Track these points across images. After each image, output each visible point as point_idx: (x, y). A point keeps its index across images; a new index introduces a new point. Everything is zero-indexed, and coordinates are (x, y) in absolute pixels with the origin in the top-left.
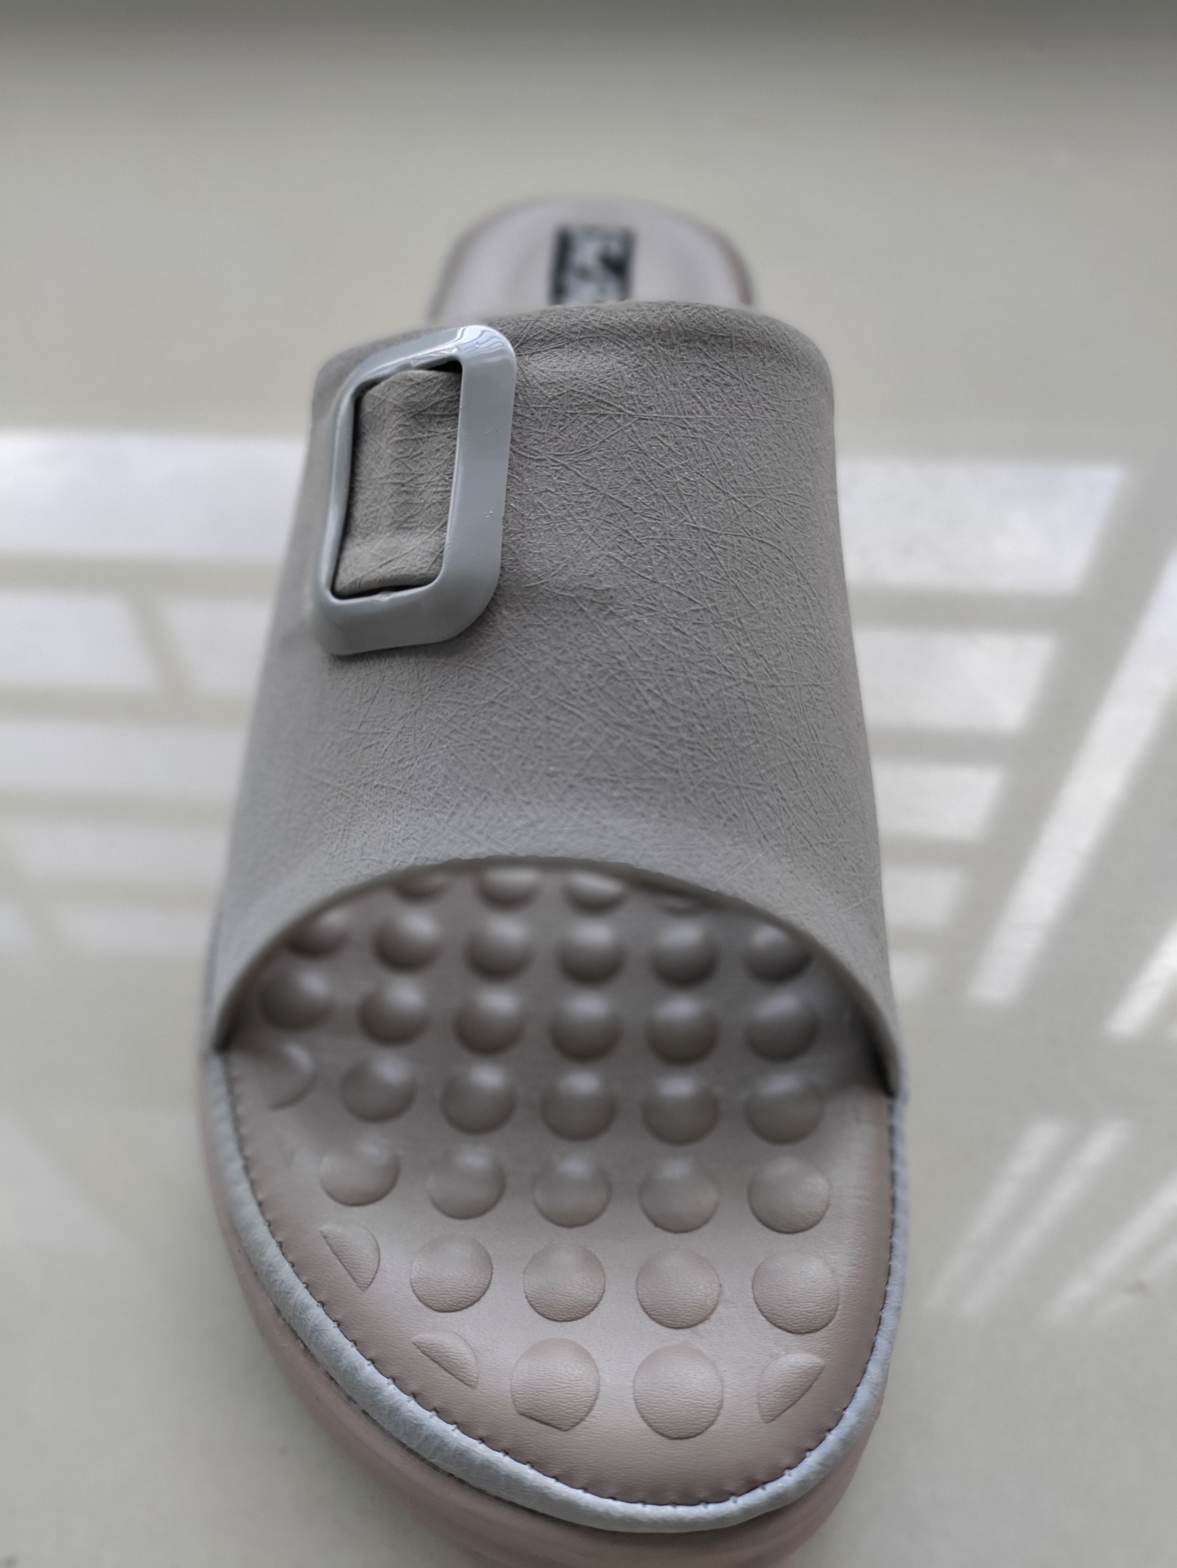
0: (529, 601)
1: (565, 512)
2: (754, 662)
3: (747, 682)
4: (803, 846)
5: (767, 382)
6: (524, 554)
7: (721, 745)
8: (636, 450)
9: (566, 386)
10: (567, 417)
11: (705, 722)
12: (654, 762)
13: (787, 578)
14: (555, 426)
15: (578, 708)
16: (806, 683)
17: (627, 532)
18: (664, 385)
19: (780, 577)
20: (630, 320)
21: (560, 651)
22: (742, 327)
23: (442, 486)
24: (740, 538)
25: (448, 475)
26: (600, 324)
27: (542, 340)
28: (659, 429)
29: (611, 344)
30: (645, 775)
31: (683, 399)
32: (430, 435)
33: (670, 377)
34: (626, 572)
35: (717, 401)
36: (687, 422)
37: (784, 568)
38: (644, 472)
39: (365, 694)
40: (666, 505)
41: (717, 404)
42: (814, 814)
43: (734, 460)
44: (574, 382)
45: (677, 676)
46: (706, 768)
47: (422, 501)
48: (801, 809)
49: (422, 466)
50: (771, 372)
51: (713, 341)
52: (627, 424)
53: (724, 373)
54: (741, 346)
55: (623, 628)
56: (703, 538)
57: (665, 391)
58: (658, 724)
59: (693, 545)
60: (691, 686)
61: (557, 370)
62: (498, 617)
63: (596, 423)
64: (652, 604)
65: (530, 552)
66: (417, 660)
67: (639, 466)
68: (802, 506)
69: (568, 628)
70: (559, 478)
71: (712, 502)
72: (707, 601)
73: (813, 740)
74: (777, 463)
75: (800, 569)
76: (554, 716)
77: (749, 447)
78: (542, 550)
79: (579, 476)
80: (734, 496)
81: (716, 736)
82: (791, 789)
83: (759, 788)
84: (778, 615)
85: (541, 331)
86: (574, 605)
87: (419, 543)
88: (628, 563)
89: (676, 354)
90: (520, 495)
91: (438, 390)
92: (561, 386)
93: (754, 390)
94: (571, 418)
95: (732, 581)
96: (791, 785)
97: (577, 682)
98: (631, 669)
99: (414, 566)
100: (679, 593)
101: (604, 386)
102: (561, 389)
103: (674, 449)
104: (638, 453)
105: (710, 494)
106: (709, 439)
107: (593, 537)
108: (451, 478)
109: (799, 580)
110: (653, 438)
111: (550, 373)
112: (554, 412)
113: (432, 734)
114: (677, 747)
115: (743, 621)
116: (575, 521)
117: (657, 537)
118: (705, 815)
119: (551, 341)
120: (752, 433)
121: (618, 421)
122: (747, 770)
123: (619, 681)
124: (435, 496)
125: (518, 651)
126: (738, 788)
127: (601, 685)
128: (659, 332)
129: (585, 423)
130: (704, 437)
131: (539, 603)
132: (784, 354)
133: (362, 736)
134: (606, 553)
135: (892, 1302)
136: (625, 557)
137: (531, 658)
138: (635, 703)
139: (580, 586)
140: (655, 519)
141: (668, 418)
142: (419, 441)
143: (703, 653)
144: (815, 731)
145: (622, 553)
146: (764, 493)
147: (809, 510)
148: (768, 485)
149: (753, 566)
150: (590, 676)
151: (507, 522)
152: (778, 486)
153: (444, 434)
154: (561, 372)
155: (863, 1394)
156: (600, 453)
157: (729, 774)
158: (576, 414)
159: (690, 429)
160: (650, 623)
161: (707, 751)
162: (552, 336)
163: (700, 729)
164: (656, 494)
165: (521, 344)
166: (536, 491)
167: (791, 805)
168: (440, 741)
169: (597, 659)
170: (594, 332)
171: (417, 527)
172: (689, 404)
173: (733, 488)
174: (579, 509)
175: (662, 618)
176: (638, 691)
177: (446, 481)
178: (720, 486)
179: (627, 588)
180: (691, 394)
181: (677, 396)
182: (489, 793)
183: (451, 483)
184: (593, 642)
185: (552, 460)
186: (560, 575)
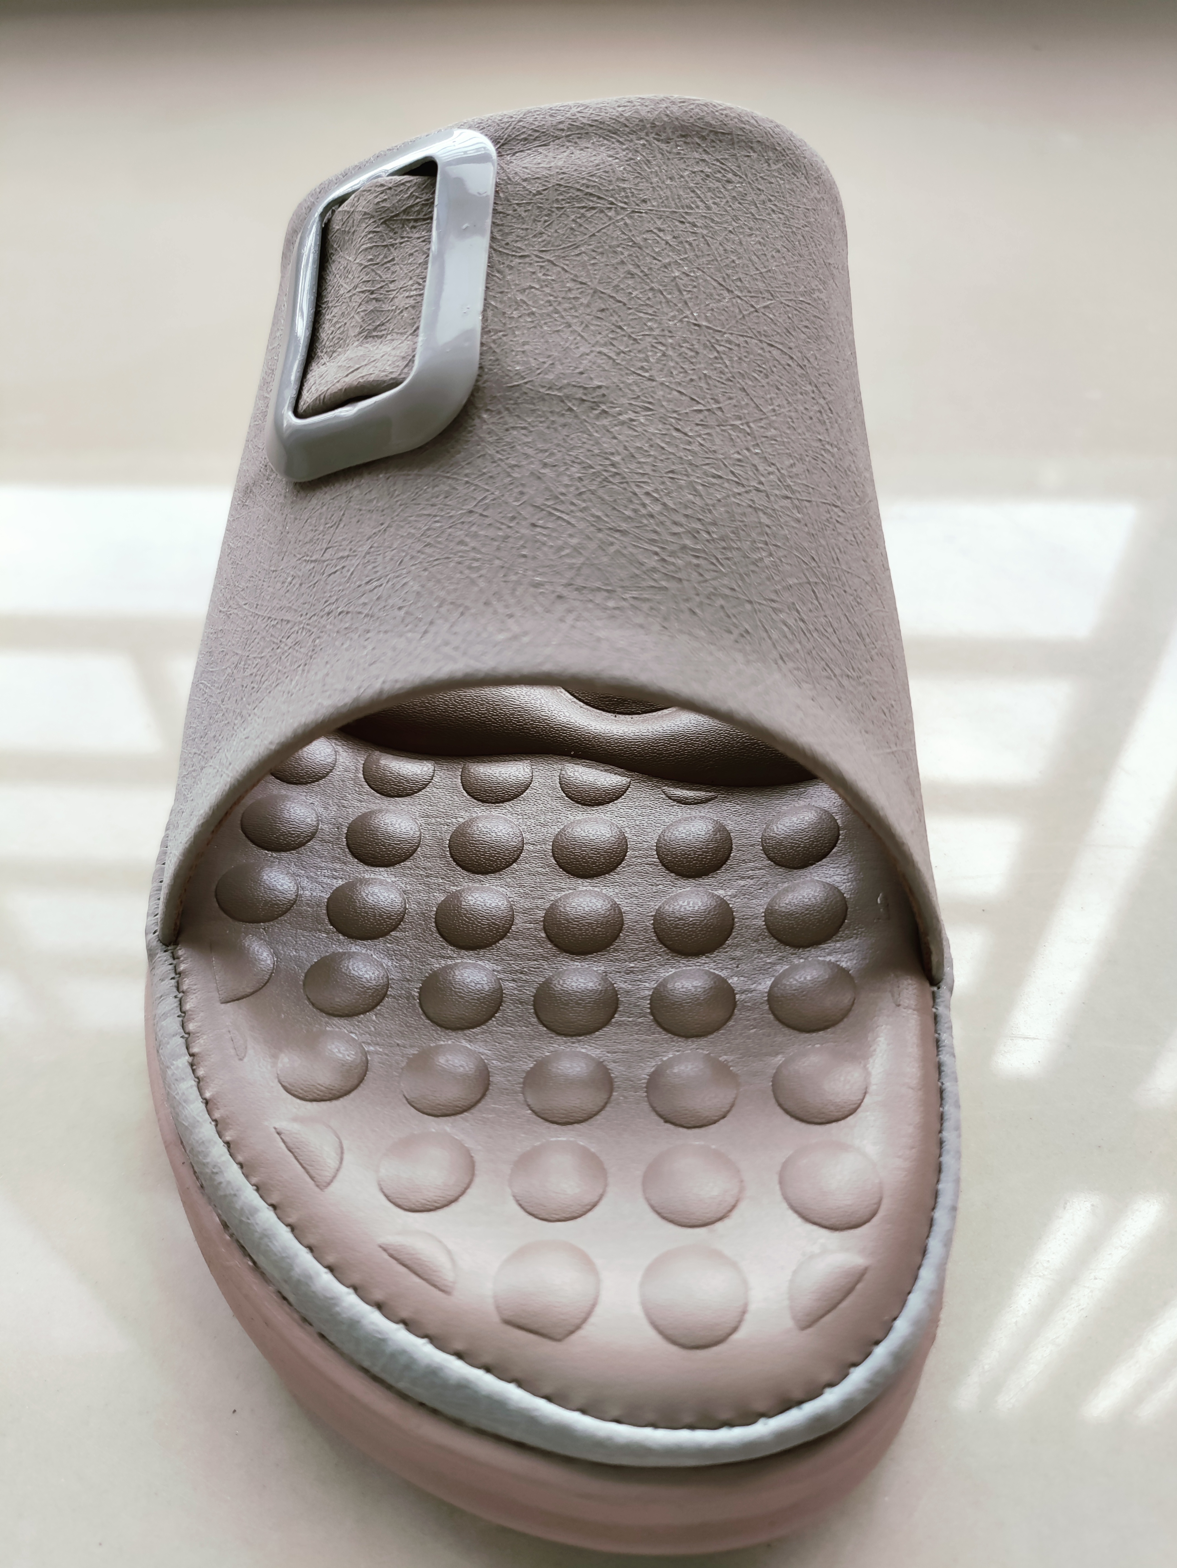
0: (512, 402)
1: (551, 308)
2: (766, 470)
3: (758, 490)
4: (825, 673)
5: (772, 183)
6: (506, 353)
7: (730, 555)
8: (630, 244)
9: (552, 181)
10: (553, 212)
11: (713, 529)
12: (654, 570)
13: (800, 388)
14: (540, 221)
15: (568, 514)
16: (825, 501)
17: (620, 328)
18: (660, 179)
19: (793, 386)
20: (622, 115)
21: (547, 454)
22: (744, 126)
23: (416, 289)
24: (746, 339)
25: (422, 278)
26: (588, 121)
27: (525, 139)
28: (655, 222)
29: (601, 139)
30: (644, 584)
31: (681, 193)
32: (402, 241)
33: (666, 171)
34: (620, 369)
35: (719, 197)
36: (687, 217)
37: (796, 377)
38: (639, 266)
39: (330, 518)
40: (664, 300)
41: (718, 200)
42: (837, 642)
43: (739, 258)
44: (560, 177)
45: (678, 479)
46: (714, 579)
47: (394, 307)
48: (823, 635)
49: (393, 273)
50: (776, 174)
51: (712, 137)
52: (619, 217)
53: (725, 170)
54: (743, 144)
55: (617, 428)
56: (706, 337)
57: (660, 185)
58: (658, 529)
59: (694, 343)
60: (696, 490)
61: (541, 165)
62: (477, 421)
63: (585, 217)
64: (650, 403)
65: (513, 351)
66: (388, 475)
67: (633, 260)
68: (815, 316)
69: (556, 430)
70: (544, 275)
71: (715, 299)
72: (710, 401)
73: (834, 563)
74: (786, 267)
75: (815, 381)
76: (541, 522)
77: (756, 246)
78: (526, 347)
79: (566, 271)
80: (740, 294)
81: (724, 544)
82: (811, 611)
83: (774, 605)
84: (791, 424)
85: (524, 130)
86: (562, 404)
87: (389, 349)
88: (623, 360)
89: (672, 148)
90: (502, 293)
91: (411, 193)
92: (546, 181)
93: (759, 190)
94: (557, 212)
95: (738, 382)
96: (810, 606)
97: (567, 486)
98: (626, 470)
99: (384, 371)
100: (679, 392)
101: (594, 179)
102: (546, 183)
103: (671, 243)
104: (631, 246)
105: (713, 291)
106: (710, 235)
107: (582, 334)
108: (425, 281)
109: (813, 392)
110: (648, 231)
111: (534, 169)
112: (539, 207)
113: (403, 551)
114: (680, 555)
115: (752, 425)
116: (562, 317)
117: (654, 333)
118: (714, 629)
119: (535, 140)
120: (758, 233)
121: (609, 214)
122: (760, 584)
123: (614, 484)
124: (407, 301)
125: (500, 456)
126: (750, 602)
127: (593, 488)
128: (653, 126)
129: (573, 217)
130: (705, 232)
131: (522, 403)
132: (790, 159)
133: (326, 563)
134: (598, 349)
135: (945, 1200)
136: (618, 354)
137: (513, 463)
138: (631, 506)
139: (569, 384)
140: (651, 315)
141: (664, 212)
142: (390, 247)
143: (708, 456)
144: (836, 553)
145: (615, 349)
146: (772, 295)
147: (822, 322)
148: (777, 287)
149: (761, 369)
150: (580, 479)
151: (487, 320)
152: (788, 290)
153: (419, 238)
154: (546, 168)
155: (916, 1302)
156: (590, 247)
157: (740, 586)
158: (563, 208)
159: (689, 223)
160: (647, 423)
161: (714, 561)
162: (537, 134)
163: (706, 536)
164: (652, 289)
165: (503, 145)
166: (518, 288)
167: (811, 627)
168: (412, 557)
169: (588, 461)
170: (582, 128)
171: (387, 334)
172: (687, 198)
173: (737, 286)
174: (567, 305)
175: (661, 417)
176: (635, 494)
177: (420, 284)
178: (723, 283)
179: (621, 385)
180: (689, 188)
181: (674, 190)
182: (467, 608)
183: (424, 286)
184: (584, 443)
185: (537, 256)
186: (546, 374)
